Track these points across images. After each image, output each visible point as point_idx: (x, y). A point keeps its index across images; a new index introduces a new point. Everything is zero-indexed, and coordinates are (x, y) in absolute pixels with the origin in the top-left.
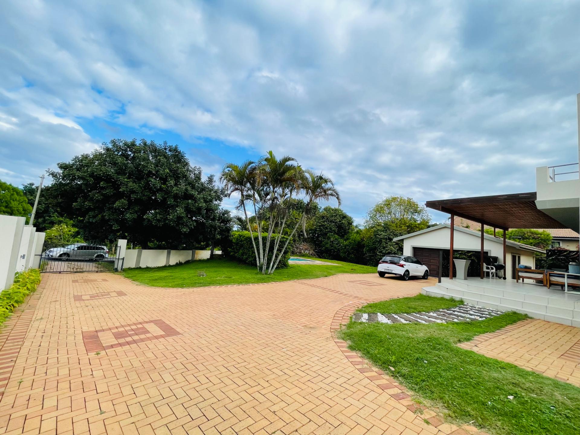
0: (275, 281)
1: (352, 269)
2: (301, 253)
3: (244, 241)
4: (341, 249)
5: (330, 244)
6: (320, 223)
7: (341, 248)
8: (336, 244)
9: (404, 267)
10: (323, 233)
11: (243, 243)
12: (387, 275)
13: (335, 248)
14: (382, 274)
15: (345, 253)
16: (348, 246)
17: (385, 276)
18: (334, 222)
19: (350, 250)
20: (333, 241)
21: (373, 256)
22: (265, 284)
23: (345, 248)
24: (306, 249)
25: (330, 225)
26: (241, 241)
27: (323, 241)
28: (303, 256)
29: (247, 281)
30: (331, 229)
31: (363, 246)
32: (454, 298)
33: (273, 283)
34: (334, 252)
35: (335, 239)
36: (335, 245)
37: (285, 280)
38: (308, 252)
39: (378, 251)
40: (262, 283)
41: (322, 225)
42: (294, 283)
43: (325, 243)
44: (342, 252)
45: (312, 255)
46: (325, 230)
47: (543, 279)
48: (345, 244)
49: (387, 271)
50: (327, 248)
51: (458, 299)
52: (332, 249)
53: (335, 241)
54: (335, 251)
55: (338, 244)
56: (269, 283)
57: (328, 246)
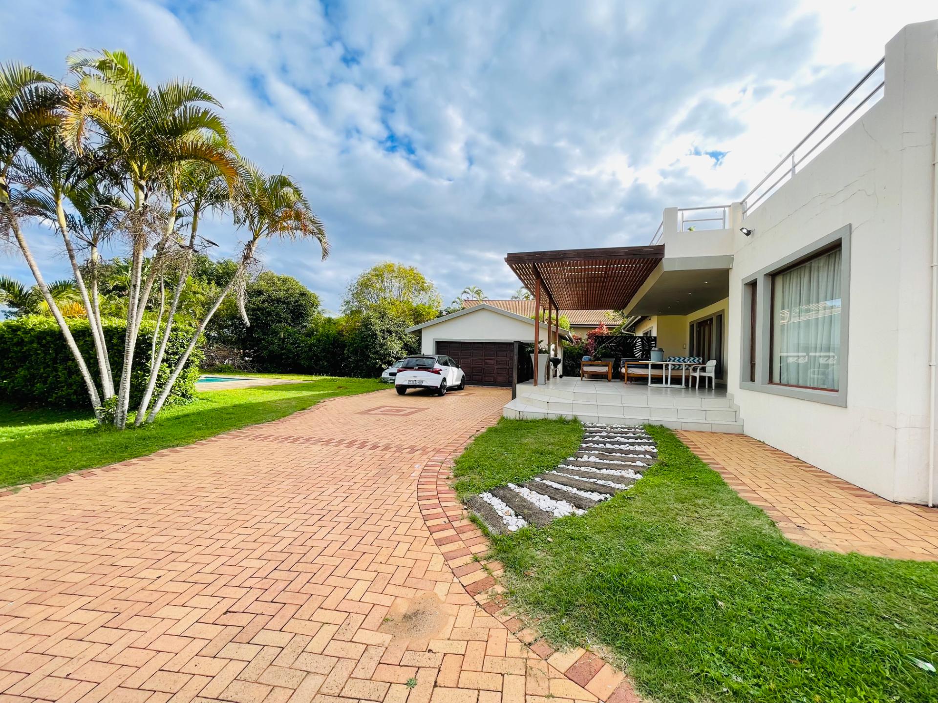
0: (169, 447)
1: (340, 387)
2: (212, 365)
3: (32, 342)
4: (302, 353)
5: (279, 345)
6: (254, 304)
7: (301, 350)
8: (292, 344)
9: (439, 374)
10: (263, 323)
11: (29, 350)
12: (409, 390)
13: (289, 351)
14: (402, 390)
15: (310, 359)
16: (316, 346)
17: (406, 393)
18: (284, 303)
19: (320, 353)
20: (284, 338)
21: (362, 361)
22: (134, 461)
23: (310, 350)
24: (225, 358)
25: (275, 309)
26: (21, 343)
27: (264, 339)
28: (220, 371)
29: (53, 464)
30: (278, 314)
31: (343, 345)
32: (564, 417)
33: (165, 451)
34: (288, 358)
35: (288, 335)
36: (289, 345)
37: (203, 437)
38: (230, 362)
39: (370, 351)
40: (121, 459)
41: (259, 309)
42: (236, 442)
43: (267, 342)
44: (304, 358)
45: (239, 367)
46: (266, 317)
47: (607, 372)
48: (309, 342)
49: (411, 383)
50: (272, 352)
51: (570, 418)
52: (283, 354)
53: (288, 338)
54: (290, 358)
55: (294, 344)
56: (152, 456)
57: (275, 348)
